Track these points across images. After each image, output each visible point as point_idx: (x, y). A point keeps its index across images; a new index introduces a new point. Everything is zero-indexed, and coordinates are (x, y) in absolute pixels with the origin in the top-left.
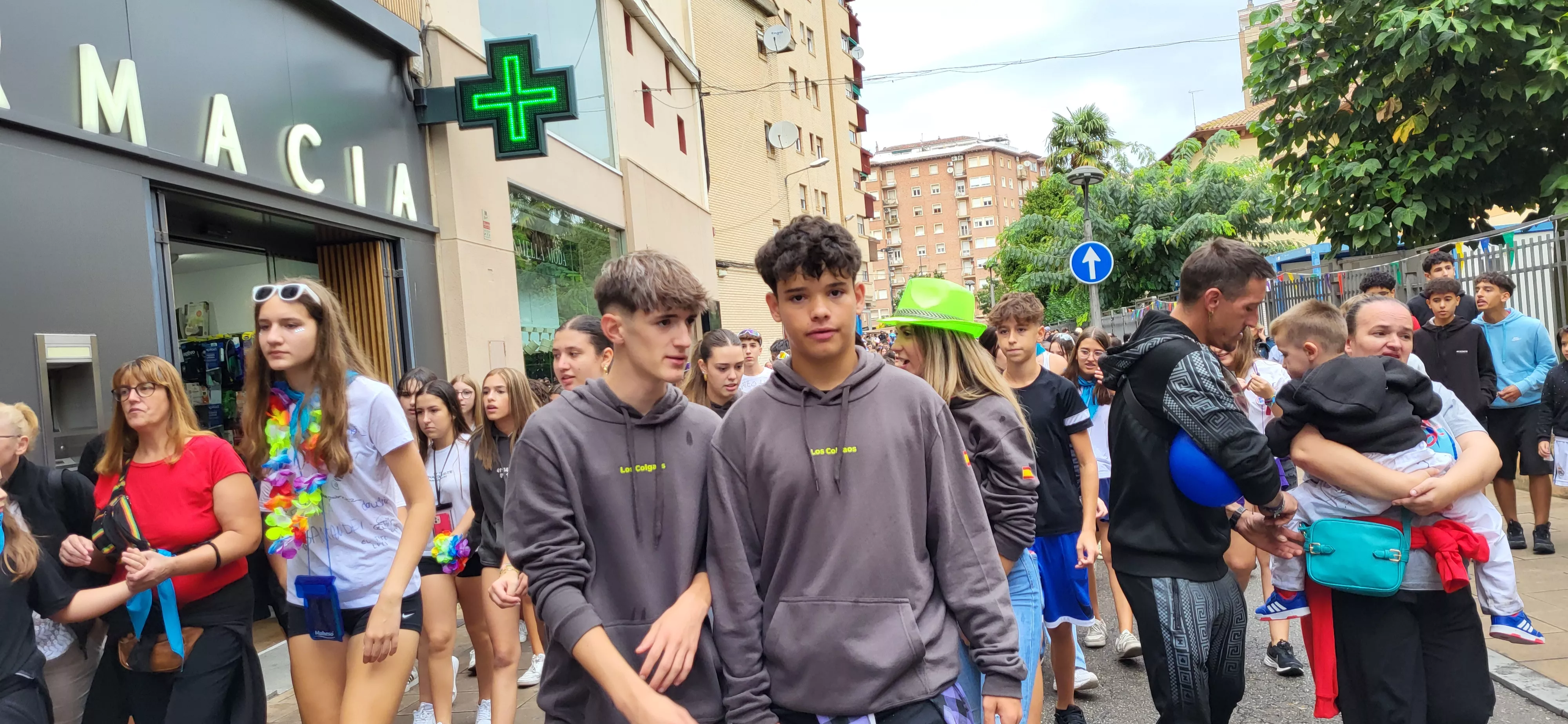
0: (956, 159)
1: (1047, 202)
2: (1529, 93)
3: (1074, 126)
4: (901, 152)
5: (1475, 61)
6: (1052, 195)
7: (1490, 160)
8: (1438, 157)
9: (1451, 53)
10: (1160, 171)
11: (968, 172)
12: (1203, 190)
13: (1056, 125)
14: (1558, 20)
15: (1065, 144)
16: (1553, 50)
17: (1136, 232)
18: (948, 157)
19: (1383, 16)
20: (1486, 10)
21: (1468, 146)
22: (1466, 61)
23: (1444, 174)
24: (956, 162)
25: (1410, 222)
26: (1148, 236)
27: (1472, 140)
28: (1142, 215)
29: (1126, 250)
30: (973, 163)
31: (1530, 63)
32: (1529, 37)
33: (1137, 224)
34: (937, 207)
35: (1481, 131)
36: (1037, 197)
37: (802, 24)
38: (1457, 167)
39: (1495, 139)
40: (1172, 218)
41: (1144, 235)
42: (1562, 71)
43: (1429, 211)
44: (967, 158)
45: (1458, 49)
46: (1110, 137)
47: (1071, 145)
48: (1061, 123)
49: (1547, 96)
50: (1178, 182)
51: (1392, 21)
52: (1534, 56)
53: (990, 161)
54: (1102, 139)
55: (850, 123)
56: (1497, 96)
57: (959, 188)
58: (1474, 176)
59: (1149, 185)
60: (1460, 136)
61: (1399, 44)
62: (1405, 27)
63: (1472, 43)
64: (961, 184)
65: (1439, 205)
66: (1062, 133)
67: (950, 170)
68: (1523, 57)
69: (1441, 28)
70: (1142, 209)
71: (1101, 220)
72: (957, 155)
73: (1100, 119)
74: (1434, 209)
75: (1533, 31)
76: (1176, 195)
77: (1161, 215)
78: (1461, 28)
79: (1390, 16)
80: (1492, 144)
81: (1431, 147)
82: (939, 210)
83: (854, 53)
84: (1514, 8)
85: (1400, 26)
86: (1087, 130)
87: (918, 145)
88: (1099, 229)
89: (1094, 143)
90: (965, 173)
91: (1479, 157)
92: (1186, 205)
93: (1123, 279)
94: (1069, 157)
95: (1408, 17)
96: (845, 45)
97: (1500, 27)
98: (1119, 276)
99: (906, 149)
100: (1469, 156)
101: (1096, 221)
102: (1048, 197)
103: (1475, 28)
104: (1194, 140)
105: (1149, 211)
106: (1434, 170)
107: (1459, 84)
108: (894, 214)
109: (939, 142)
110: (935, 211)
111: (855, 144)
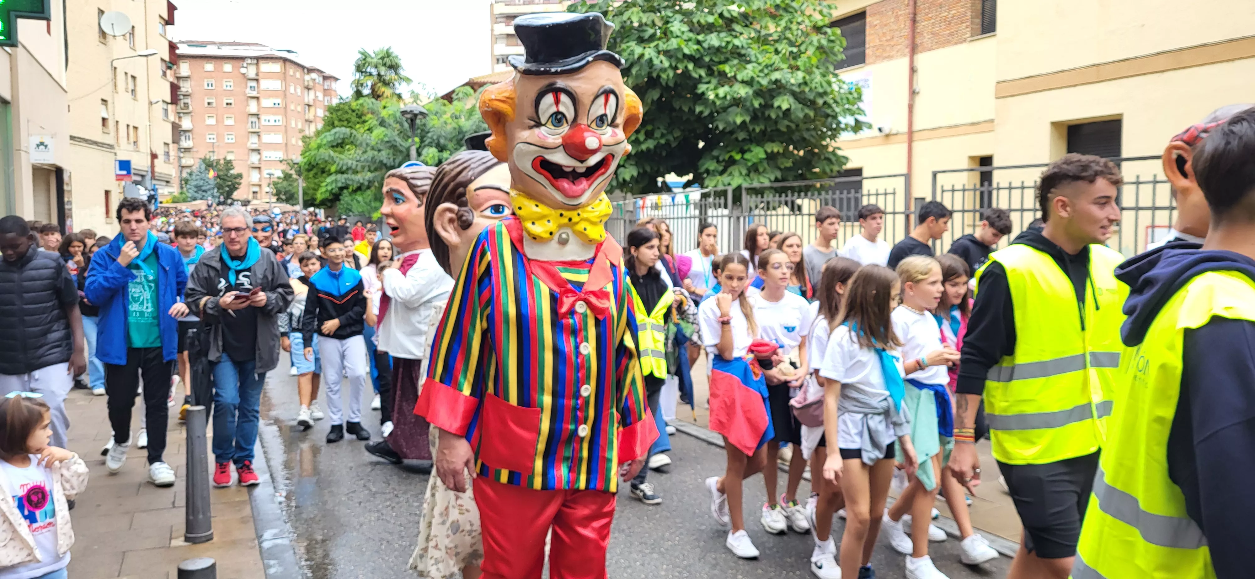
0: (249, 61)
1: (346, 116)
2: (698, 109)
3: (375, 60)
4: (196, 46)
5: (671, 84)
6: (350, 112)
7: (674, 145)
8: (646, 140)
9: (659, 77)
10: (443, 108)
11: (260, 74)
12: (474, 127)
13: (360, 56)
14: (715, 68)
15: (366, 72)
16: (712, 86)
17: (425, 152)
18: (243, 58)
19: (624, 46)
20: (680, 56)
21: (663, 136)
22: (667, 84)
23: (648, 150)
24: (249, 64)
25: (628, 178)
26: (434, 156)
27: (665, 132)
28: (429, 140)
30: (265, 67)
31: (700, 91)
32: (700, 76)
33: (425, 146)
34: (229, 101)
35: (670, 127)
36: (338, 110)
38: (655, 147)
39: (677, 133)
40: (450, 145)
41: (431, 155)
42: (716, 100)
43: (639, 173)
44: (260, 63)
45: (664, 76)
46: (402, 73)
47: (371, 74)
48: (365, 56)
49: (706, 113)
50: (456, 118)
51: (628, 51)
52: (702, 88)
53: (281, 68)
54: (396, 74)
55: (161, 17)
56: (680, 108)
57: (251, 87)
58: (664, 154)
59: (435, 117)
60: (659, 128)
61: (632, 65)
62: (636, 56)
63: (671, 73)
64: (254, 84)
65: (644, 169)
66: (364, 64)
67: (243, 70)
68: (695, 87)
69: (656, 62)
70: (430, 135)
71: (397, 139)
72: (251, 58)
73: (397, 57)
74: (641, 171)
75: (702, 72)
76: (455, 129)
77: (442, 141)
78: (666, 64)
79: (628, 47)
80: (676, 135)
81: (643, 132)
82: (231, 104)
84: (694, 57)
85: (633, 54)
86: (384, 65)
87: (214, 43)
88: (396, 146)
89: (389, 75)
90: (257, 75)
91: (668, 143)
92: (461, 136)
94: (369, 83)
95: (638, 50)
97: (686, 67)
99: (202, 45)
100: (663, 141)
101: (395, 140)
102: (347, 113)
103: (674, 64)
104: (469, 89)
105: (435, 138)
106: (644, 147)
107: (661, 96)
108: (186, 101)
109: (234, 44)
110: (227, 104)
111: (163, 36)
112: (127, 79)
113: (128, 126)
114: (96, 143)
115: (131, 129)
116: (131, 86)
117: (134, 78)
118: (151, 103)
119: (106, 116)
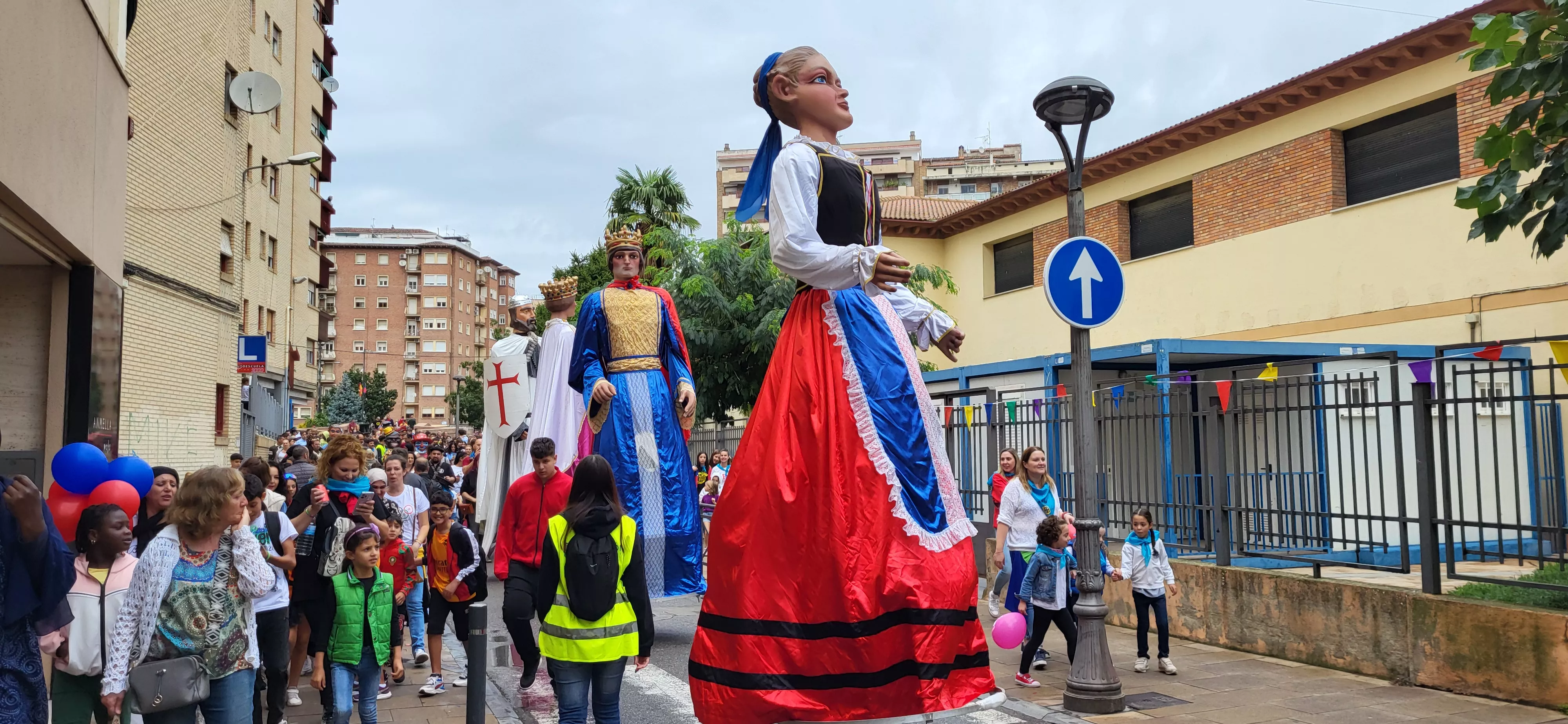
0: (410, 251)
3: (646, 189)
4: (347, 235)
11: (423, 268)
15: (628, 209)
18: (402, 249)
24: (410, 255)
28: (769, 299)
29: (743, 342)
30: (430, 259)
34: (383, 302)
37: (268, 17)
44: (424, 253)
46: (684, 209)
47: (637, 213)
48: (628, 184)
53: (449, 259)
54: (676, 211)
55: (313, 167)
57: (411, 283)
64: (414, 279)
66: (627, 197)
67: (403, 263)
70: (768, 290)
72: (412, 248)
73: (678, 185)
82: (385, 305)
83: (325, 83)
87: (367, 231)
89: (666, 213)
90: (419, 268)
93: (731, 381)
96: (316, 72)
98: (727, 376)
99: (355, 233)
108: (330, 302)
109: (393, 231)
110: (381, 305)
111: (316, 191)
112: (263, 241)
113: (260, 308)
114: (208, 297)
115: (265, 311)
116: (268, 252)
117: (273, 241)
118: (294, 282)
119: (228, 252)
